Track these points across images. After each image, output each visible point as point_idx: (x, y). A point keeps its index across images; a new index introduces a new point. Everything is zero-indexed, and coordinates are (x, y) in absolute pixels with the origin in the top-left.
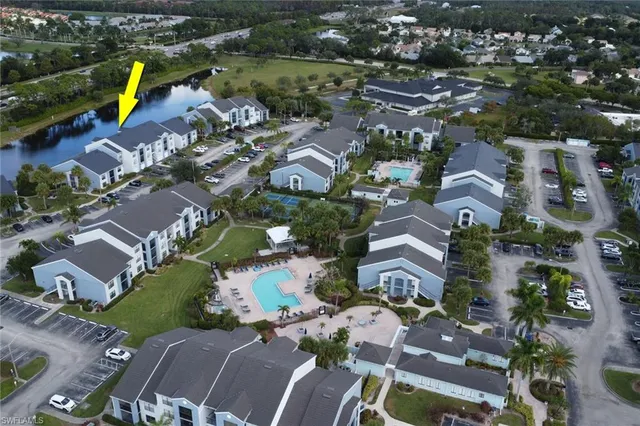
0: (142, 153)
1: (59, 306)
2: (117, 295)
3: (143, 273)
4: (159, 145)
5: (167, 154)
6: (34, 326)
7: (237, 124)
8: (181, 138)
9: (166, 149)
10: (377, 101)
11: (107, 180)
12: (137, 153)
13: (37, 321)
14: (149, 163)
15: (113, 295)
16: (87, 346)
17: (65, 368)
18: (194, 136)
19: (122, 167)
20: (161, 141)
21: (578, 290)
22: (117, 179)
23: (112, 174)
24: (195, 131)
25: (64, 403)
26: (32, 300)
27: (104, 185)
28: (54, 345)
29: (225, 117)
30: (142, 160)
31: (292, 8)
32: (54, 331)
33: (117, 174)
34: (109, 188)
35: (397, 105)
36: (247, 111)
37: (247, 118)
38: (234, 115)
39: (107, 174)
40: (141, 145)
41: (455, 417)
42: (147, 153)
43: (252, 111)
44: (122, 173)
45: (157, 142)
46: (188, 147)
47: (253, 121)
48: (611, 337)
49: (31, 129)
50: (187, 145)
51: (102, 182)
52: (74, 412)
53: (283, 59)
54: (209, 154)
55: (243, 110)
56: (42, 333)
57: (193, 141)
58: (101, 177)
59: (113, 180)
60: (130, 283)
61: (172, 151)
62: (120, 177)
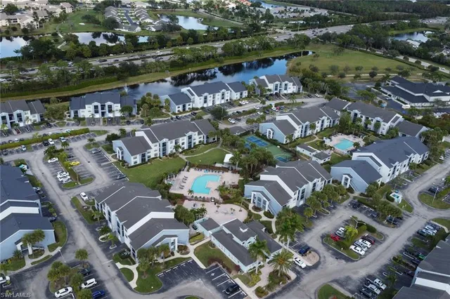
0: (206, 98)
1: (115, 160)
2: (138, 163)
3: (157, 157)
4: (218, 96)
5: (223, 102)
6: (100, 166)
7: (278, 91)
8: (235, 94)
9: (223, 98)
10: (389, 93)
11: (181, 109)
12: (202, 98)
13: (102, 164)
14: (210, 104)
15: (135, 162)
16: (111, 179)
17: (97, 185)
18: (245, 94)
19: (191, 104)
20: (220, 94)
21: (367, 242)
22: (187, 109)
23: (184, 106)
24: (247, 92)
25: (85, 196)
26: (108, 155)
27: (179, 111)
28: (100, 175)
29: (271, 86)
30: (205, 102)
31: (411, 11)
32: (104, 170)
33: (187, 107)
34: (181, 113)
35: (402, 99)
36: (286, 85)
37: (286, 89)
38: (277, 86)
39: (181, 106)
40: (206, 94)
41: (221, 266)
42: (210, 98)
43: (290, 85)
44: (191, 107)
45: (217, 94)
46: (239, 100)
47: (289, 91)
48: (356, 273)
49: (176, 73)
50: (239, 98)
51: (177, 109)
52: (86, 202)
53: (360, 51)
54: (246, 106)
55: (284, 84)
56: (101, 169)
57: (244, 97)
58: (177, 107)
59: (184, 110)
60: (147, 160)
61: (227, 100)
62: (189, 109)
